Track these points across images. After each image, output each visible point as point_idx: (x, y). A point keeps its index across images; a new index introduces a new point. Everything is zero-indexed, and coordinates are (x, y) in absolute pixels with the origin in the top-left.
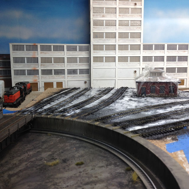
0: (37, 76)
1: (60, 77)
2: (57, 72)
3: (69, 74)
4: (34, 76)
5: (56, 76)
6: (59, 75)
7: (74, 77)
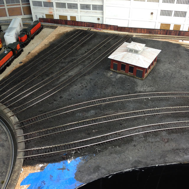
0: (52, 9)
1: (74, 11)
2: (70, 6)
3: (82, 9)
4: (49, 8)
5: (70, 10)
6: (72, 9)
7: (87, 12)
